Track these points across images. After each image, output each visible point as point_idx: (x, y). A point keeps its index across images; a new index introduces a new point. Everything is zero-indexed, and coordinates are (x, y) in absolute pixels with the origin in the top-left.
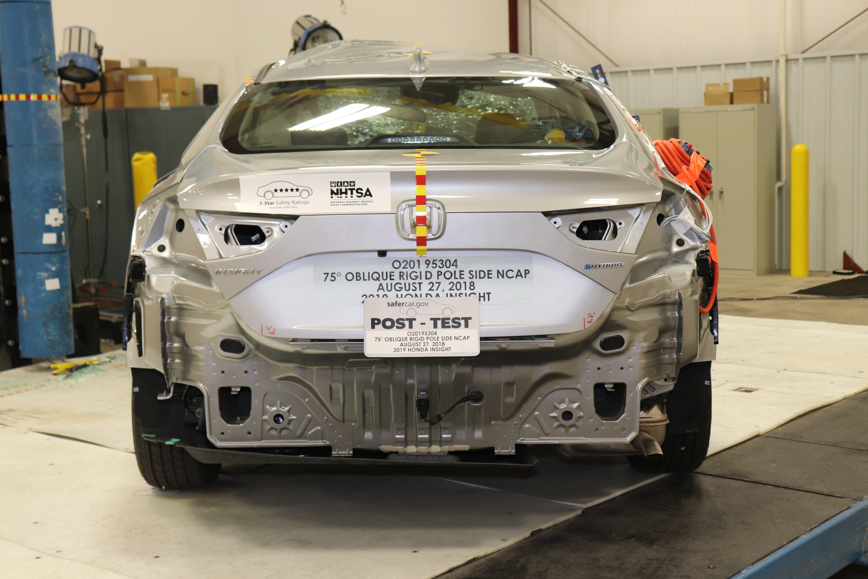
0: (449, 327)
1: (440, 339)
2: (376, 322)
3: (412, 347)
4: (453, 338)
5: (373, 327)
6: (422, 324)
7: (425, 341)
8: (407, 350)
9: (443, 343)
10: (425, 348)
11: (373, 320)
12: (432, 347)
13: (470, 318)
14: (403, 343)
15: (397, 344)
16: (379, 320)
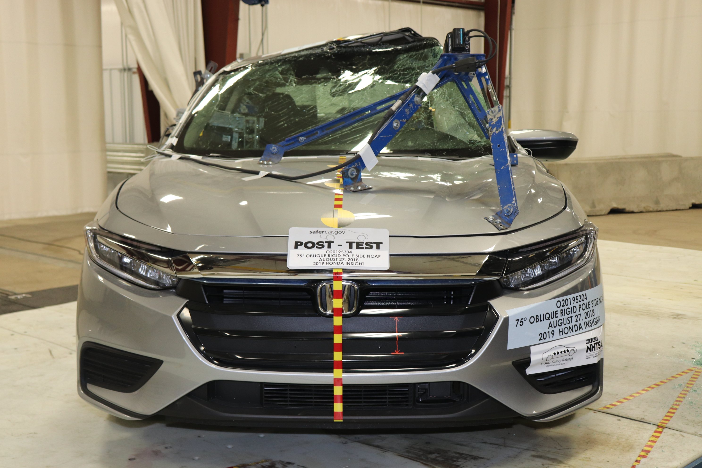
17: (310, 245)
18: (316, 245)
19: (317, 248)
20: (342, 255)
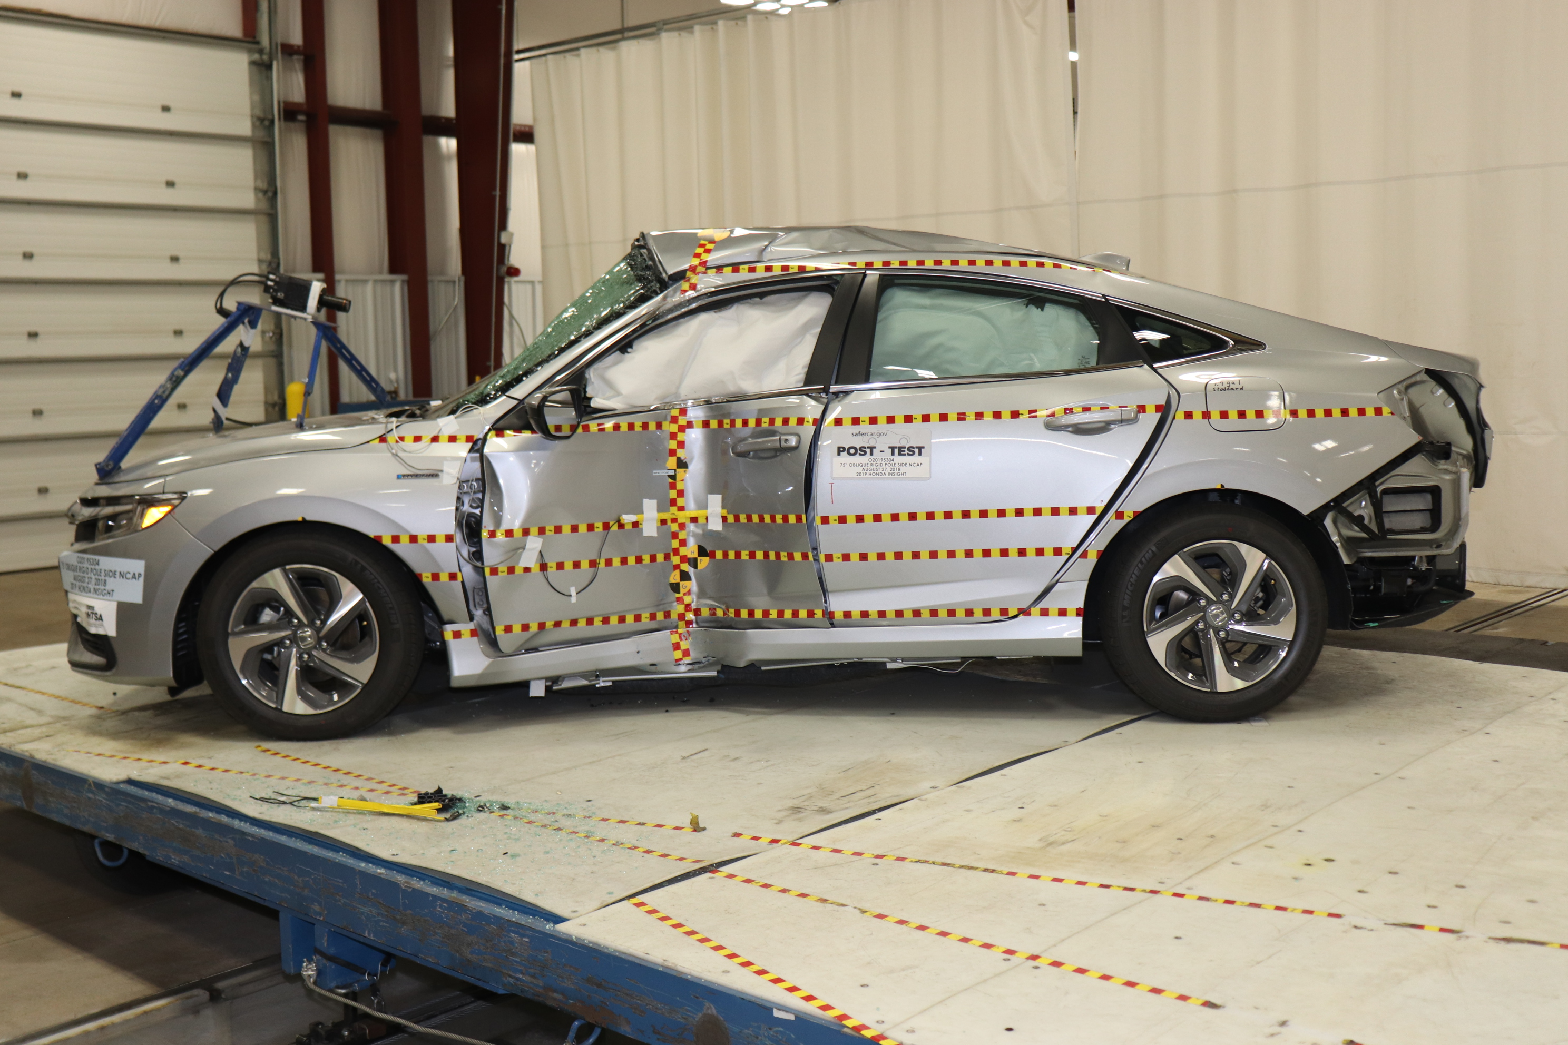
0: (905, 455)
1: (897, 465)
2: (842, 449)
3: (872, 471)
4: (908, 464)
5: (839, 454)
6: (881, 451)
7: (884, 466)
8: (868, 474)
9: (899, 469)
10: (883, 472)
11: (839, 448)
12: (890, 472)
13: (923, 447)
14: (865, 468)
15: (859, 469)
16: (844, 448)
17: (852, 451)
18: (859, 452)
19: (860, 454)
20: (884, 464)
